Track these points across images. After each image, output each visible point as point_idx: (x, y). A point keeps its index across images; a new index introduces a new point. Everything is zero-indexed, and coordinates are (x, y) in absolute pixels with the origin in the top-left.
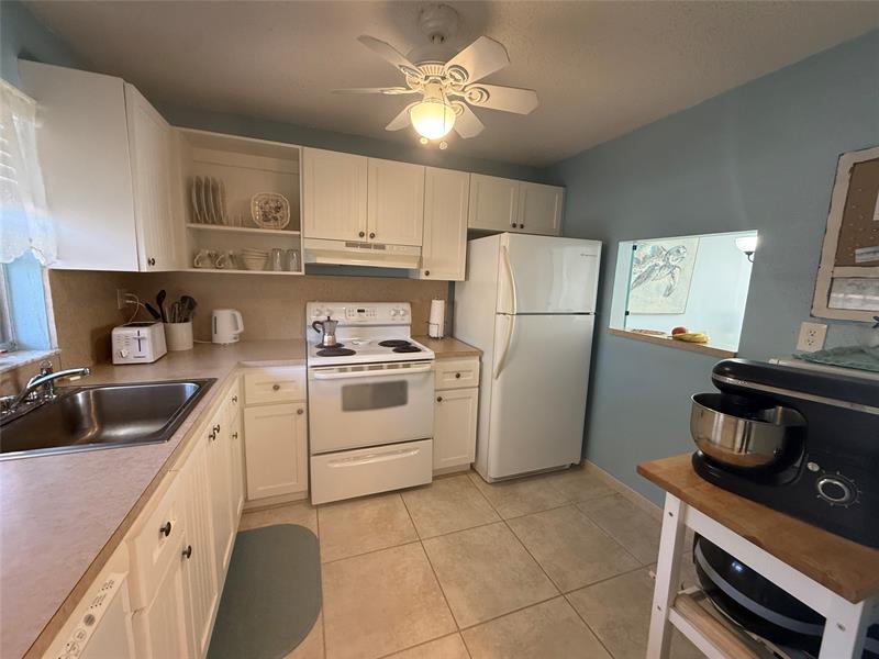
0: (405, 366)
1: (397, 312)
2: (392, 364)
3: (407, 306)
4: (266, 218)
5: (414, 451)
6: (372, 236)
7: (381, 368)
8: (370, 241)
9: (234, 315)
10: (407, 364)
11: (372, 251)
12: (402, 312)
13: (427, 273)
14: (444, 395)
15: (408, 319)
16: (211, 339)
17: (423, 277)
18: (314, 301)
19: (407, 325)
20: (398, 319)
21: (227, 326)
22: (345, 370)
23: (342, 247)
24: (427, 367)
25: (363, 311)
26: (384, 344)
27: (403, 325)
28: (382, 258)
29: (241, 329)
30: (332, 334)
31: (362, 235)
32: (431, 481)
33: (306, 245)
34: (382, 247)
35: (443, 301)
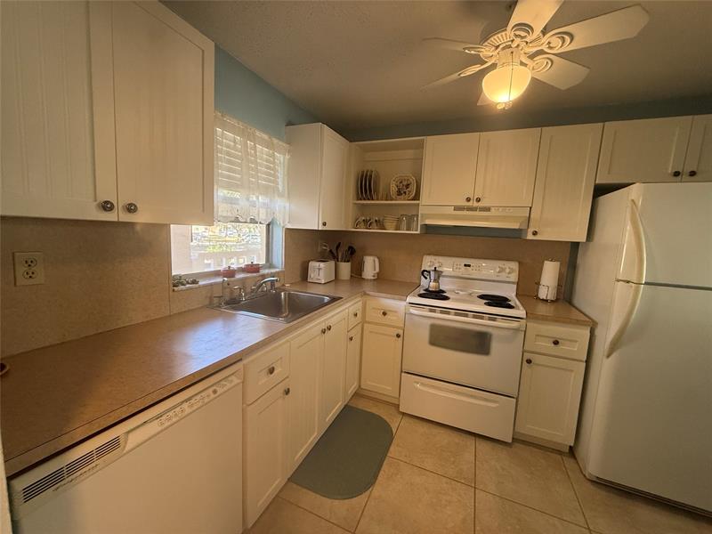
0: (490, 319)
1: (502, 270)
2: (478, 315)
3: (515, 266)
4: (399, 193)
5: (494, 403)
6: (478, 200)
7: (466, 316)
8: (476, 204)
9: (374, 261)
10: (493, 317)
11: (477, 213)
12: (508, 270)
13: (535, 233)
14: (536, 359)
15: (514, 277)
16: (361, 275)
17: (530, 237)
18: (429, 254)
19: (513, 283)
20: (503, 277)
21: (371, 266)
22: (434, 311)
23: (451, 211)
24: (515, 324)
25: (469, 266)
26: (482, 297)
27: (509, 282)
28: (486, 219)
29: (377, 270)
31: (468, 200)
32: (510, 441)
33: (422, 211)
34: (488, 209)
35: (559, 263)
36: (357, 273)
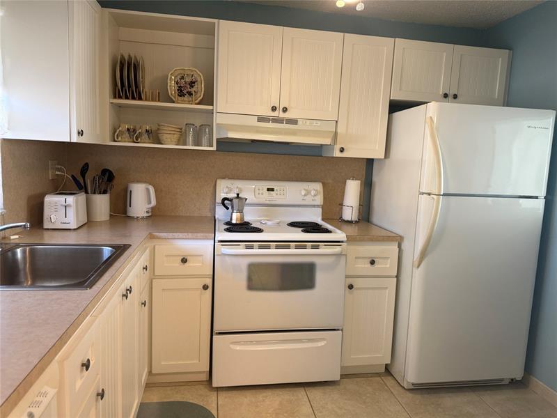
1: (308, 193)
3: (317, 187)
4: (181, 93)
5: (321, 342)
6: (285, 110)
8: (282, 115)
9: (148, 190)
10: (316, 244)
11: (284, 126)
12: (313, 193)
13: (342, 150)
14: (357, 283)
15: (319, 200)
17: (337, 154)
18: (224, 178)
19: (318, 206)
20: (309, 201)
21: (141, 198)
23: (253, 121)
25: (273, 190)
26: (293, 225)
27: (314, 206)
28: (294, 133)
29: (154, 203)
30: (240, 211)
31: (274, 109)
33: (218, 119)
34: (294, 122)
35: (359, 182)
36: (120, 210)
